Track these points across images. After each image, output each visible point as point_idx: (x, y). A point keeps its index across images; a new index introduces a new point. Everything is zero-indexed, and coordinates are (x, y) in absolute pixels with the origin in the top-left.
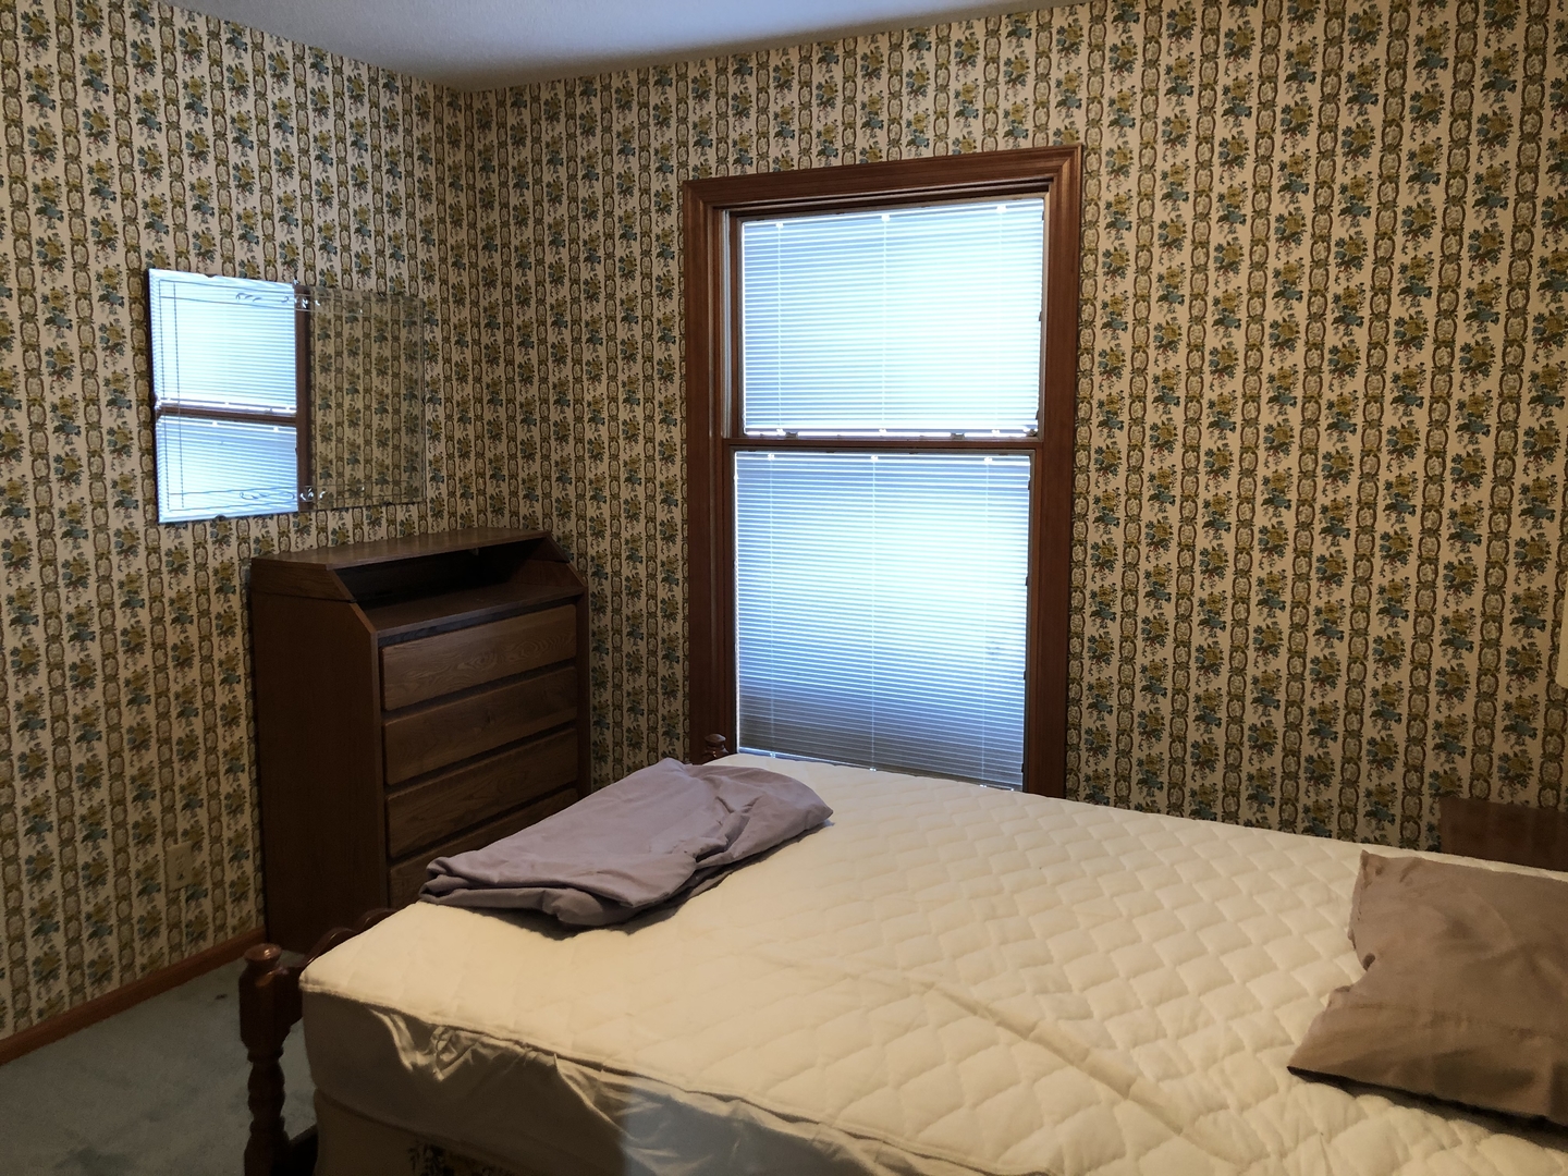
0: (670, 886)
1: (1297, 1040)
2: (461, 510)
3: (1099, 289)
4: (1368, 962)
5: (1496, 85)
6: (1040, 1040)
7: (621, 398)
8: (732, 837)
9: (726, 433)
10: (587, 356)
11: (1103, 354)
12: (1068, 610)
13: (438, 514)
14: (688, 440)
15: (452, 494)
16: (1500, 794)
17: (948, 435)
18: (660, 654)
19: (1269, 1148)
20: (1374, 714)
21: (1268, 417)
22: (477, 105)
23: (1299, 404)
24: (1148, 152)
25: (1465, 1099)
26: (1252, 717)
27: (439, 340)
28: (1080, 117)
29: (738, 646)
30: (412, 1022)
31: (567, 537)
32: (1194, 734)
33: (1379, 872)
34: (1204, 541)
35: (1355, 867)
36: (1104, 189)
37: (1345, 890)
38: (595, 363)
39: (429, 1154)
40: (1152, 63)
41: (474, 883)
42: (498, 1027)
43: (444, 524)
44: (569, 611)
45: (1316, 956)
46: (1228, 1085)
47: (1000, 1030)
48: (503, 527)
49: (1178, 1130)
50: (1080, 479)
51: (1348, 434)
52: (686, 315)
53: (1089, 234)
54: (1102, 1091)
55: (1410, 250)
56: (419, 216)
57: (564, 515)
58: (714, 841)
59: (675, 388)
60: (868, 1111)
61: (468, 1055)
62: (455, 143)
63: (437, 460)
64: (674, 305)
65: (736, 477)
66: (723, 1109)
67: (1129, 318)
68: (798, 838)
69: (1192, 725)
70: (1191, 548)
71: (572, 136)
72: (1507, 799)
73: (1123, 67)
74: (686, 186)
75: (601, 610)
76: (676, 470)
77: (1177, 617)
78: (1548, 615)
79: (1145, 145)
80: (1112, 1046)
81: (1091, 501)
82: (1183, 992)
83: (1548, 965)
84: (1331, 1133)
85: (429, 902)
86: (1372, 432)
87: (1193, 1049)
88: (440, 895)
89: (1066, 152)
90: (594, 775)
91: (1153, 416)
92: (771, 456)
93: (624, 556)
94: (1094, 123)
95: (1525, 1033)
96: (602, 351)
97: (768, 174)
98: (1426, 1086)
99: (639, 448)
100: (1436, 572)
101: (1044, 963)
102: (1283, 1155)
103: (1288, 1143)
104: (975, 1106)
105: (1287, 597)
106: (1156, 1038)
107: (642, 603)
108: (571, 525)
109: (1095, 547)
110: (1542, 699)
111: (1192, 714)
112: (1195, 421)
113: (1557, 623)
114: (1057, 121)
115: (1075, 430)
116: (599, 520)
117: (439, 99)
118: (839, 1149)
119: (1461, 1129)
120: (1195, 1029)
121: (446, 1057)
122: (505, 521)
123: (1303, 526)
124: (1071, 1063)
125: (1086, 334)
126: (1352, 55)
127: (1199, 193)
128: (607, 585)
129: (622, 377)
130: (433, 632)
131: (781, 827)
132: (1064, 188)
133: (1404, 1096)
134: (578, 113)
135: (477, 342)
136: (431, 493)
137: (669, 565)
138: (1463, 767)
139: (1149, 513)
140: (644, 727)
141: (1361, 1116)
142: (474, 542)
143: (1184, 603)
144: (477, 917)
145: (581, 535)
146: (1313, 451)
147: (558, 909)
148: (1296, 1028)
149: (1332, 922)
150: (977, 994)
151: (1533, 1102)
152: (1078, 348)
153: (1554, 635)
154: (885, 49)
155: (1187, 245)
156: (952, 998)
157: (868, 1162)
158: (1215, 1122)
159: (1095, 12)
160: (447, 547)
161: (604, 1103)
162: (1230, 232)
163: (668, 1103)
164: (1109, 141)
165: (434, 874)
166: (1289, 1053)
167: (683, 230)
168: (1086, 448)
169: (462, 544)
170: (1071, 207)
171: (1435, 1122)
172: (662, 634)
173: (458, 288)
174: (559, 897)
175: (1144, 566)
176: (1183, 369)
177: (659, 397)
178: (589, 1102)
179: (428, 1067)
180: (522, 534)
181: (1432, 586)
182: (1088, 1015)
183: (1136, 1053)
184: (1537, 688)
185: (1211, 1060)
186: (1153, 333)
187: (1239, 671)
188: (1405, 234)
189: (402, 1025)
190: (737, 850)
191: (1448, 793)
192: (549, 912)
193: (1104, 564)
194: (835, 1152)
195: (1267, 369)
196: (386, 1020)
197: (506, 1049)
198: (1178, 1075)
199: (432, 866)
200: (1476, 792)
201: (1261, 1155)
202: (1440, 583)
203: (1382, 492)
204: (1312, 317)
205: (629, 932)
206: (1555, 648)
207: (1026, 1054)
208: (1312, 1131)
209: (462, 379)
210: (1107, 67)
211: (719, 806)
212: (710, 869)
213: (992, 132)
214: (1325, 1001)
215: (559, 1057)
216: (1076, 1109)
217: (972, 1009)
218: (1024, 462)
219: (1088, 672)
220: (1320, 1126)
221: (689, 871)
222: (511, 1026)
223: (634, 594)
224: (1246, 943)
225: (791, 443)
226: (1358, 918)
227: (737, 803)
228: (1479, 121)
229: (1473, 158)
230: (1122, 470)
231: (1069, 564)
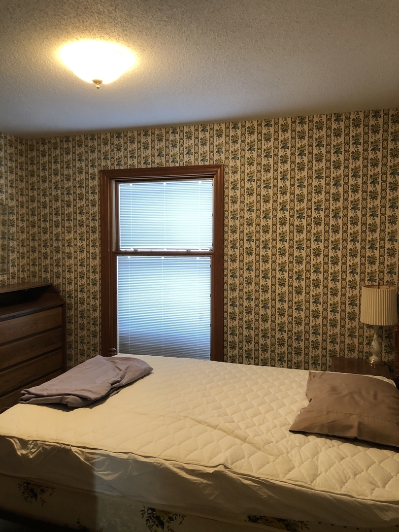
0: (104, 393)
1: (292, 423)
2: (21, 276)
3: (230, 207)
4: (310, 400)
5: (337, 152)
6: (219, 429)
7: (78, 238)
8: (122, 378)
9: (114, 250)
10: (67, 225)
11: (231, 226)
12: (223, 304)
13: (13, 278)
14: (101, 252)
15: (18, 271)
16: (348, 355)
17: (186, 250)
18: (91, 323)
19: (284, 452)
20: (313, 333)
21: (279, 245)
22: (29, 143)
23: (288, 241)
24: (243, 167)
25: (335, 434)
26: (278, 335)
27: (15, 219)
28: (223, 156)
29: (118, 320)
30: (21, 440)
31: (59, 285)
32: (262, 341)
33: (314, 377)
34: (262, 282)
35: (307, 377)
36: (230, 178)
37: (305, 383)
38: (69, 227)
39: (25, 485)
40: (243, 141)
41: (38, 396)
42: (51, 439)
43: (16, 281)
44: (60, 310)
45: (297, 401)
46: (273, 436)
47: (208, 427)
48: (36, 282)
49: (260, 450)
50: (225, 264)
51: (302, 250)
52: (101, 212)
53: (226, 191)
54: (238, 441)
55: (316, 198)
56: (9, 178)
57: (58, 277)
58: (117, 379)
59: (97, 235)
60: (170, 453)
61: (41, 449)
62: (21, 155)
63: (13, 259)
64: (96, 209)
65: (117, 264)
66: (126, 456)
67: (238, 216)
68: (142, 378)
69: (261, 339)
70: (258, 284)
71: (62, 155)
72: (350, 356)
73: (235, 142)
74: (101, 172)
75: (70, 309)
76: (97, 262)
77: (255, 306)
78: (358, 302)
79: (242, 165)
80: (241, 429)
81: (229, 271)
82: (260, 413)
83: (356, 397)
84: (301, 446)
85: (22, 403)
86: (308, 250)
87: (263, 428)
88: (26, 401)
89: (219, 166)
90: (68, 365)
91: (246, 245)
92: (129, 257)
93: (79, 291)
94: (227, 158)
95: (351, 414)
96: (72, 223)
97: (127, 169)
98: (325, 432)
99: (84, 255)
100: (328, 290)
101: (220, 408)
102: (288, 453)
103: (289, 449)
104: (202, 448)
105: (286, 299)
106: (253, 426)
107: (85, 306)
108: (60, 281)
109: (231, 284)
110: (357, 327)
111: (260, 335)
112: (258, 247)
113: (360, 304)
114: (216, 157)
115: (224, 249)
116: (70, 279)
117: (16, 141)
118: (162, 464)
119: (335, 442)
120: (264, 423)
121: (33, 450)
122: (37, 280)
123: (290, 277)
124: (229, 434)
125: (226, 220)
126: (298, 142)
127: (258, 180)
128: (73, 300)
129: (78, 232)
130: (14, 317)
131: (137, 374)
132: (219, 177)
133: (319, 435)
134: (64, 147)
135: (28, 220)
136: (11, 271)
137: (94, 293)
138: (337, 347)
139: (246, 274)
140: (85, 348)
141: (309, 441)
142: (26, 287)
143: (257, 301)
144: (39, 407)
145: (64, 284)
146: (292, 255)
147: (68, 402)
148: (291, 420)
149: (301, 392)
150: (200, 418)
151: (353, 433)
152: (224, 225)
153: (360, 308)
154: (164, 133)
155: (255, 195)
156: (194, 420)
157: (171, 467)
158: (270, 446)
159: (227, 126)
160: (16, 289)
161: (87, 459)
162: (267, 191)
163: (108, 456)
164: (232, 164)
165: (24, 394)
166: (289, 427)
167: (100, 186)
168: (227, 255)
169: (21, 288)
170: (220, 183)
171: (328, 441)
172: (92, 317)
173: (22, 202)
174: (68, 398)
175: (245, 290)
176: (254, 231)
177: (91, 238)
178: (82, 459)
179: (26, 454)
180: (43, 284)
181: (327, 294)
182: (233, 422)
183: (247, 430)
184: (356, 323)
185: (268, 431)
186: (245, 220)
187: (274, 322)
188: (315, 193)
189: (17, 442)
190: (124, 382)
191: (334, 356)
192: (64, 403)
193: (233, 290)
194: (161, 465)
195: (278, 231)
196: (12, 440)
197: (54, 445)
198: (259, 435)
199: (22, 392)
200: (341, 355)
201: (282, 453)
202: (329, 293)
203: (312, 267)
204: (291, 216)
205: (91, 408)
206: (360, 312)
207: (216, 433)
208: (296, 446)
209: (23, 232)
210: (230, 142)
211: (117, 369)
212: (116, 388)
213: (197, 160)
214: (299, 413)
215: (72, 446)
216: (231, 447)
217: (200, 422)
218: (209, 259)
219: (229, 323)
220: (297, 444)
221: (109, 389)
222: (55, 438)
223: (82, 303)
224: (278, 399)
225: (136, 253)
226: (308, 389)
227: (123, 368)
228: (333, 162)
229: (332, 172)
230: (238, 261)
231: (223, 290)
